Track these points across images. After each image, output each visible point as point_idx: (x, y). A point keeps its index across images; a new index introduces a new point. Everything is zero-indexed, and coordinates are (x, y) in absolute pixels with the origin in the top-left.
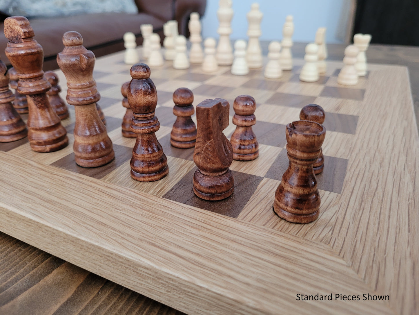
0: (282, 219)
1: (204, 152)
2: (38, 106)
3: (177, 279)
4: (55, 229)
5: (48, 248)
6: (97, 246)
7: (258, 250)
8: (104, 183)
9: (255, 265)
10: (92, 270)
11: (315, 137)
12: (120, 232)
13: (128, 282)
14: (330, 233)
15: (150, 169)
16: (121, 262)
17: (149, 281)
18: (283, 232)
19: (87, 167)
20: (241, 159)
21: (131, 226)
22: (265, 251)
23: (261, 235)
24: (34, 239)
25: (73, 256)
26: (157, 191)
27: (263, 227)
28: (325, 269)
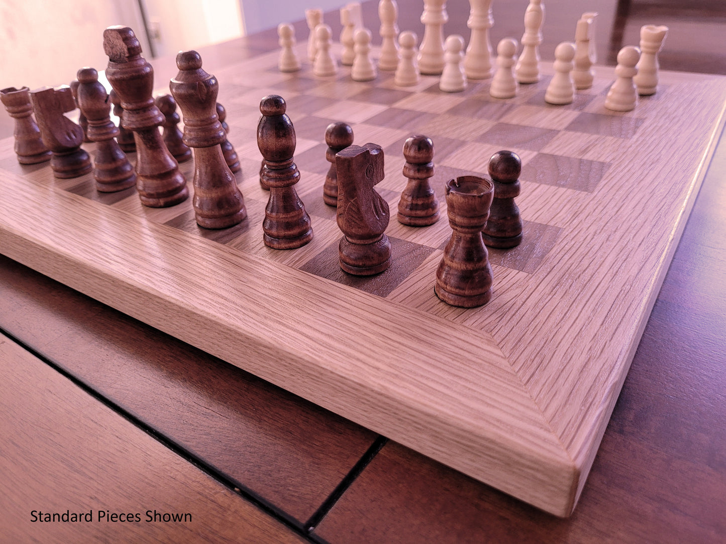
0: (442, 301)
1: (347, 213)
2: (148, 146)
3: (299, 360)
4: (167, 301)
5: (160, 325)
6: (213, 321)
7: (400, 334)
8: (229, 249)
9: (393, 350)
10: (210, 350)
11: (475, 198)
12: (242, 307)
13: (249, 365)
14: (498, 320)
15: (286, 233)
16: (240, 340)
17: (271, 363)
18: (438, 316)
19: (209, 227)
20: (412, 224)
21: (255, 301)
22: (409, 336)
23: (410, 318)
24: (144, 314)
25: (188, 333)
26: (294, 262)
27: (416, 310)
28: (474, 359)
